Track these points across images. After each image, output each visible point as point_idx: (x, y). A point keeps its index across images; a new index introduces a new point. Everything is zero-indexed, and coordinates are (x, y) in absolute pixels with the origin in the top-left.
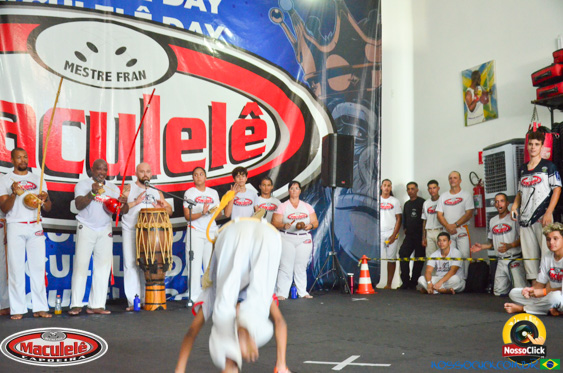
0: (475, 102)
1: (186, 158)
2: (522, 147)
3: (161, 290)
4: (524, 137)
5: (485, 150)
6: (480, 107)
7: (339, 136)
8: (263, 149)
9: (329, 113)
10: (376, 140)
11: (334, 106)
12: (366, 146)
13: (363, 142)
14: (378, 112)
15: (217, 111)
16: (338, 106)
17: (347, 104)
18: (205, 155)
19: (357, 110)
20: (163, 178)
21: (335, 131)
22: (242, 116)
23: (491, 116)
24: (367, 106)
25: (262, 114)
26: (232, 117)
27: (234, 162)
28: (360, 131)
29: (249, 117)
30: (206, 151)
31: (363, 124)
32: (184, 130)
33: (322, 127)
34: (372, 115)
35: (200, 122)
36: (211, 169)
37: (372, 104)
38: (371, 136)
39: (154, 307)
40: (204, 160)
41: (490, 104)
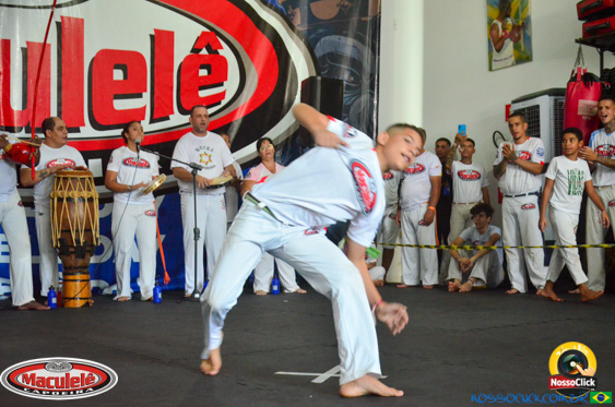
0: (502, 39)
1: (121, 105)
2: (563, 99)
3: (88, 281)
4: (565, 86)
5: (514, 102)
6: (509, 46)
7: (323, 80)
8: (222, 95)
9: (311, 47)
10: (372, 87)
11: (316, 40)
12: (360, 94)
13: (355, 88)
14: (375, 50)
15: (162, 41)
16: (323, 39)
17: (334, 38)
18: (144, 101)
19: (348, 45)
20: (87, 131)
21: (318, 73)
22: (196, 50)
23: (523, 57)
24: (362, 41)
25: (222, 48)
26: (181, 51)
27: (183, 111)
28: (352, 74)
29: (204, 52)
30: (147, 96)
31: (356, 64)
32: (117, 67)
33: (302, 67)
34: (367, 52)
35: (139, 56)
36: (152, 121)
37: (368, 39)
38: (366, 81)
39: (79, 303)
40: (145, 107)
41: (522, 42)
